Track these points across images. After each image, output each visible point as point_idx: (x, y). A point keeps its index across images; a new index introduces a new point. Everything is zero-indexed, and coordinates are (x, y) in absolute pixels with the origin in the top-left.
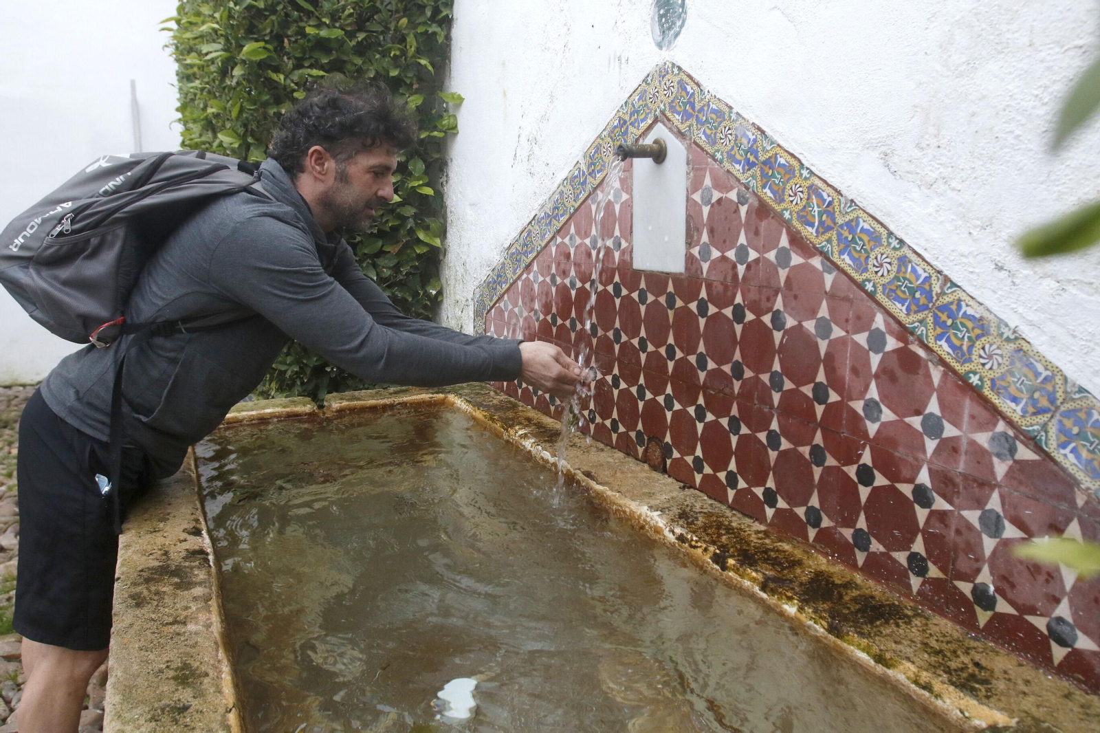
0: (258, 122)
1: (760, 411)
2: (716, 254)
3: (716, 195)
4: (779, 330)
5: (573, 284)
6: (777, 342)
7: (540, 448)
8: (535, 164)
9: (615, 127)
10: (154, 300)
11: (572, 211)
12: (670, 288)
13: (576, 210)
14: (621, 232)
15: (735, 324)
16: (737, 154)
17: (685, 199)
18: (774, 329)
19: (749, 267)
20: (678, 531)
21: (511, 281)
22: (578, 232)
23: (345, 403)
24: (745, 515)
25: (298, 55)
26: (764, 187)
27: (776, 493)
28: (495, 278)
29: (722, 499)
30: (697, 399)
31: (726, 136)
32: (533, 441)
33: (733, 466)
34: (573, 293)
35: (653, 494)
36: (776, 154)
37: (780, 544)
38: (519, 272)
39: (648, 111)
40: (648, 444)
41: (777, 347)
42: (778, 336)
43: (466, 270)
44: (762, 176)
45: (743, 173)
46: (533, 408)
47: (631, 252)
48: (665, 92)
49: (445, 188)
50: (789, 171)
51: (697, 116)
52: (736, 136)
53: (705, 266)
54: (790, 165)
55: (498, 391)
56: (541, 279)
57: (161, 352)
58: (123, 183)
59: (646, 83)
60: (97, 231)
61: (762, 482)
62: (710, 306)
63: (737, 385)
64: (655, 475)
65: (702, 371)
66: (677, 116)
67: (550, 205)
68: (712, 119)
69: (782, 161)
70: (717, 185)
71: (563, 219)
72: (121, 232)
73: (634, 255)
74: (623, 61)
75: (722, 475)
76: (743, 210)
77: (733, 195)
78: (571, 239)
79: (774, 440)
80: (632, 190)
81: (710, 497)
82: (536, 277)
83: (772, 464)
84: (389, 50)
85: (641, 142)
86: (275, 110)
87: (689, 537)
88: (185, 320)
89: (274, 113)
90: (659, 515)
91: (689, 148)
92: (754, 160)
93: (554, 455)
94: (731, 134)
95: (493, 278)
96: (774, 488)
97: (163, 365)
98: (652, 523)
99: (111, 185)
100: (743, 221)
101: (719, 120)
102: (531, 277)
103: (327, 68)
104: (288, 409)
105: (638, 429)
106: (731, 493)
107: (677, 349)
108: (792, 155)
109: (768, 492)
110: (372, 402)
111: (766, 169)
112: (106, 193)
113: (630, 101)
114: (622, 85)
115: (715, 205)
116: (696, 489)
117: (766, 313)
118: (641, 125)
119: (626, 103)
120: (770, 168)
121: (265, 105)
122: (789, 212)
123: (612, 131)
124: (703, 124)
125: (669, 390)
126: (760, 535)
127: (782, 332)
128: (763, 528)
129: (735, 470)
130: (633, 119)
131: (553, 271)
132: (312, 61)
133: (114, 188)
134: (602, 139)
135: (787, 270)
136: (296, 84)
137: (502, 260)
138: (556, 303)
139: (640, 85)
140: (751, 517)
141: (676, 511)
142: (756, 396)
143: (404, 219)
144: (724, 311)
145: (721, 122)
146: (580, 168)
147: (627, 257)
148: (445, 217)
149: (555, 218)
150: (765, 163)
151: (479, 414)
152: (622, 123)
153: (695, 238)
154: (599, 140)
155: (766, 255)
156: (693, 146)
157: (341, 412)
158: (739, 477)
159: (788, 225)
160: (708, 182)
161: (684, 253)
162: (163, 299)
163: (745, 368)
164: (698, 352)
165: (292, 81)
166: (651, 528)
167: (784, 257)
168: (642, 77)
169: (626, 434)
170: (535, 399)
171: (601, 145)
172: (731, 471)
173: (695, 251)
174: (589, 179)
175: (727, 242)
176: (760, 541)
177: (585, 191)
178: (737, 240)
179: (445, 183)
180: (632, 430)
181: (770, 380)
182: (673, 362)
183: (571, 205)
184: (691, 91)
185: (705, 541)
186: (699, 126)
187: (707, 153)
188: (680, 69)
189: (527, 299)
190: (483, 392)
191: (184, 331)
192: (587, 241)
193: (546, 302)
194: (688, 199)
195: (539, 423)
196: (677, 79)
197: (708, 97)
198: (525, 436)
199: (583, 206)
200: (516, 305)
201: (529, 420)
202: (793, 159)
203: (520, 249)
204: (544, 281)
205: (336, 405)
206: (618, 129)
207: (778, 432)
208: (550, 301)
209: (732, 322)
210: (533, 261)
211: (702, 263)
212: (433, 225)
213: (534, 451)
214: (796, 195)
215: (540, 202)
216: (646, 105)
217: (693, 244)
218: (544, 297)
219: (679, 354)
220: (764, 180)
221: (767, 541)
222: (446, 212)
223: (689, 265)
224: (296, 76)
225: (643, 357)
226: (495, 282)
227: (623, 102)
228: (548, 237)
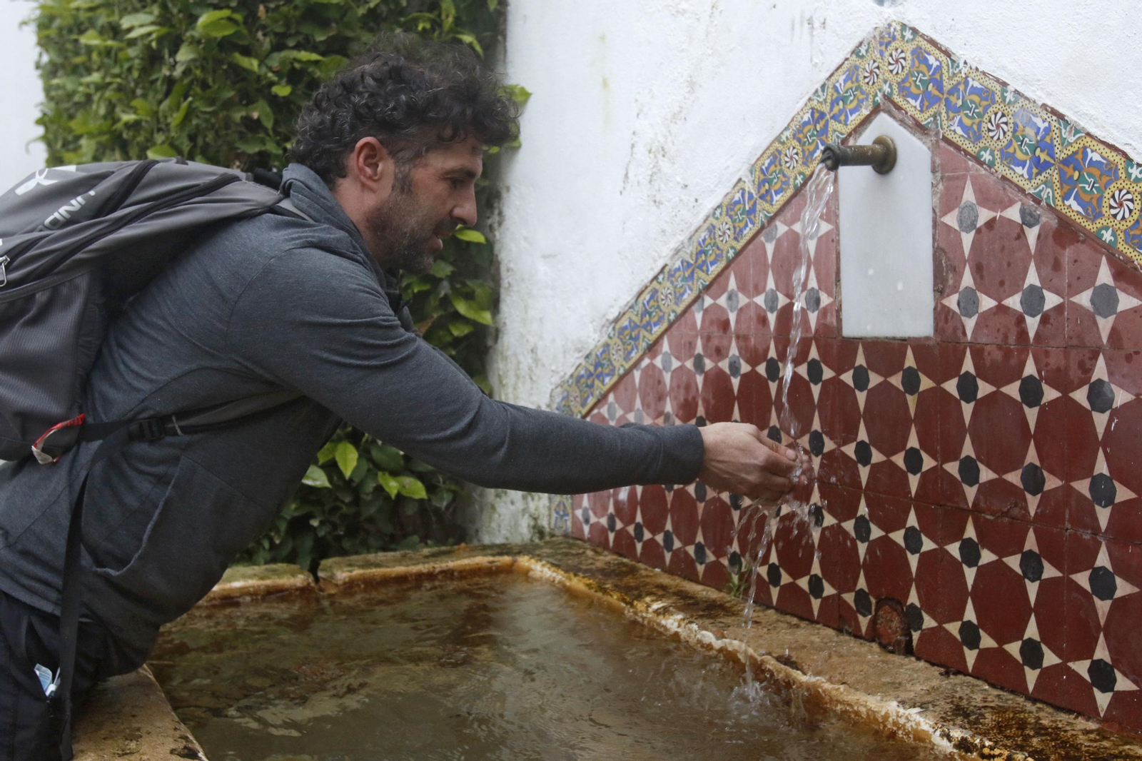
0: (217, 132)
1: (1076, 539)
2: (987, 303)
3: (984, 215)
4: (1103, 411)
5: (734, 368)
6: (1100, 430)
7: (694, 626)
8: (663, 186)
9: (806, 124)
10: (136, 383)
11: (731, 254)
12: (910, 361)
13: (738, 254)
14: (819, 281)
15: (1025, 408)
16: (1018, 151)
17: (929, 223)
18: (1094, 408)
19: (1045, 320)
20: (957, 734)
21: (622, 371)
22: (742, 287)
23: (357, 572)
24: (1059, 709)
25: (279, 29)
26: (1066, 197)
27: (1112, 667)
28: (592, 369)
29: (1018, 688)
30: (963, 530)
31: (998, 126)
32: (680, 616)
33: (1032, 631)
34: (736, 382)
35: (900, 684)
36: (1085, 148)
37: (1128, 747)
38: (635, 356)
39: (861, 97)
40: (877, 611)
41: (1100, 437)
42: (1101, 421)
43: (536, 361)
44: (1062, 181)
45: (1030, 179)
46: (665, 570)
47: (839, 311)
48: (891, 68)
49: (497, 233)
50: (1108, 172)
51: (947, 100)
52: (1016, 125)
53: (970, 324)
54: (1109, 162)
55: (599, 550)
56: (676, 364)
57: (143, 467)
58: (83, 207)
59: (858, 56)
60: (46, 281)
61: (1087, 652)
62: (980, 382)
63: (1033, 502)
64: (897, 659)
65: (971, 485)
66: (912, 102)
67: (692, 248)
68: (972, 102)
69: (1096, 157)
70: (985, 199)
71: (714, 269)
72: (83, 281)
73: (844, 315)
74: (817, 24)
75: (1014, 649)
76: (1032, 234)
77: (1013, 214)
78: (730, 298)
79: (1103, 583)
80: (837, 216)
81: (992, 685)
82: (668, 362)
83: (1102, 622)
84: (415, 21)
85: (851, 142)
86: (243, 113)
87: (977, 741)
88: (181, 415)
89: (242, 118)
90: (919, 713)
91: (935, 148)
92: (1048, 159)
93: (721, 636)
94: (1006, 123)
95: (587, 370)
96: (1108, 660)
97: (145, 486)
98: (908, 725)
99: (62, 211)
100: (1033, 252)
101: (984, 103)
102: (658, 362)
103: (322, 48)
104: (268, 582)
105: (858, 587)
106: (1031, 676)
107: (924, 455)
108: (1112, 148)
109: (1097, 668)
110: (400, 569)
111: (1069, 170)
112: (55, 224)
113: (830, 84)
114: (815, 60)
115: (984, 230)
116: (966, 674)
117: (1079, 386)
118: (851, 118)
119: (823, 86)
120: (1075, 169)
121: (228, 105)
122: (1110, 231)
123: (800, 131)
124: (957, 110)
125: (912, 521)
126: (1092, 736)
127: (1108, 413)
128: (1092, 725)
129: (1037, 638)
130: (836, 110)
131: (699, 349)
132: (301, 38)
133: (68, 216)
134: (783, 143)
135: (1112, 319)
136: (276, 73)
137: (605, 339)
138: (706, 401)
139: (847, 59)
140: (1069, 712)
141: (944, 706)
142: (1067, 516)
143: (436, 282)
144: (1005, 390)
145: (989, 106)
146: (743, 190)
147: (832, 320)
148: (496, 279)
149: (700, 267)
150: (1066, 162)
151: (578, 583)
152: (818, 116)
153: (951, 282)
154: (777, 144)
155: (1075, 299)
156: (942, 144)
157: (350, 587)
158: (1044, 648)
159: (1110, 252)
160: (969, 195)
161: (932, 305)
162: (151, 381)
163: (1045, 473)
164: (963, 456)
165: (270, 69)
166: (907, 734)
167: (1105, 299)
168: (851, 46)
169: (837, 599)
170: (668, 556)
171: (780, 152)
172: (1030, 639)
173: (952, 302)
174: (761, 205)
175: (1007, 283)
176: (1095, 744)
177: (753, 223)
178: (1024, 280)
179: (496, 225)
180: (849, 591)
181: (1091, 490)
182: (919, 475)
183: (729, 246)
184: (936, 64)
185: (1005, 747)
186: (951, 115)
187: (967, 153)
188: (915, 31)
189: (651, 399)
190: (573, 552)
191: (179, 431)
192: (760, 300)
193: (686, 400)
194: (935, 224)
195: (681, 591)
196: (911, 47)
197: (965, 70)
198: (664, 611)
199: (751, 247)
200: (630, 408)
201: (663, 587)
202: (1114, 154)
203: (637, 320)
204: (682, 368)
205: (342, 575)
206: (811, 127)
207: (1110, 568)
208: (694, 398)
209: (1021, 404)
210: (661, 337)
211: (963, 318)
212: (479, 291)
213: (683, 633)
214: (1121, 205)
215: (674, 244)
216: (859, 88)
217: (947, 291)
218: (682, 391)
219: (928, 463)
220: (1066, 188)
221: (1106, 744)
222: (498, 269)
223: (941, 324)
224: (276, 60)
225: (864, 472)
226: (591, 375)
227: (818, 86)
228: (688, 297)
